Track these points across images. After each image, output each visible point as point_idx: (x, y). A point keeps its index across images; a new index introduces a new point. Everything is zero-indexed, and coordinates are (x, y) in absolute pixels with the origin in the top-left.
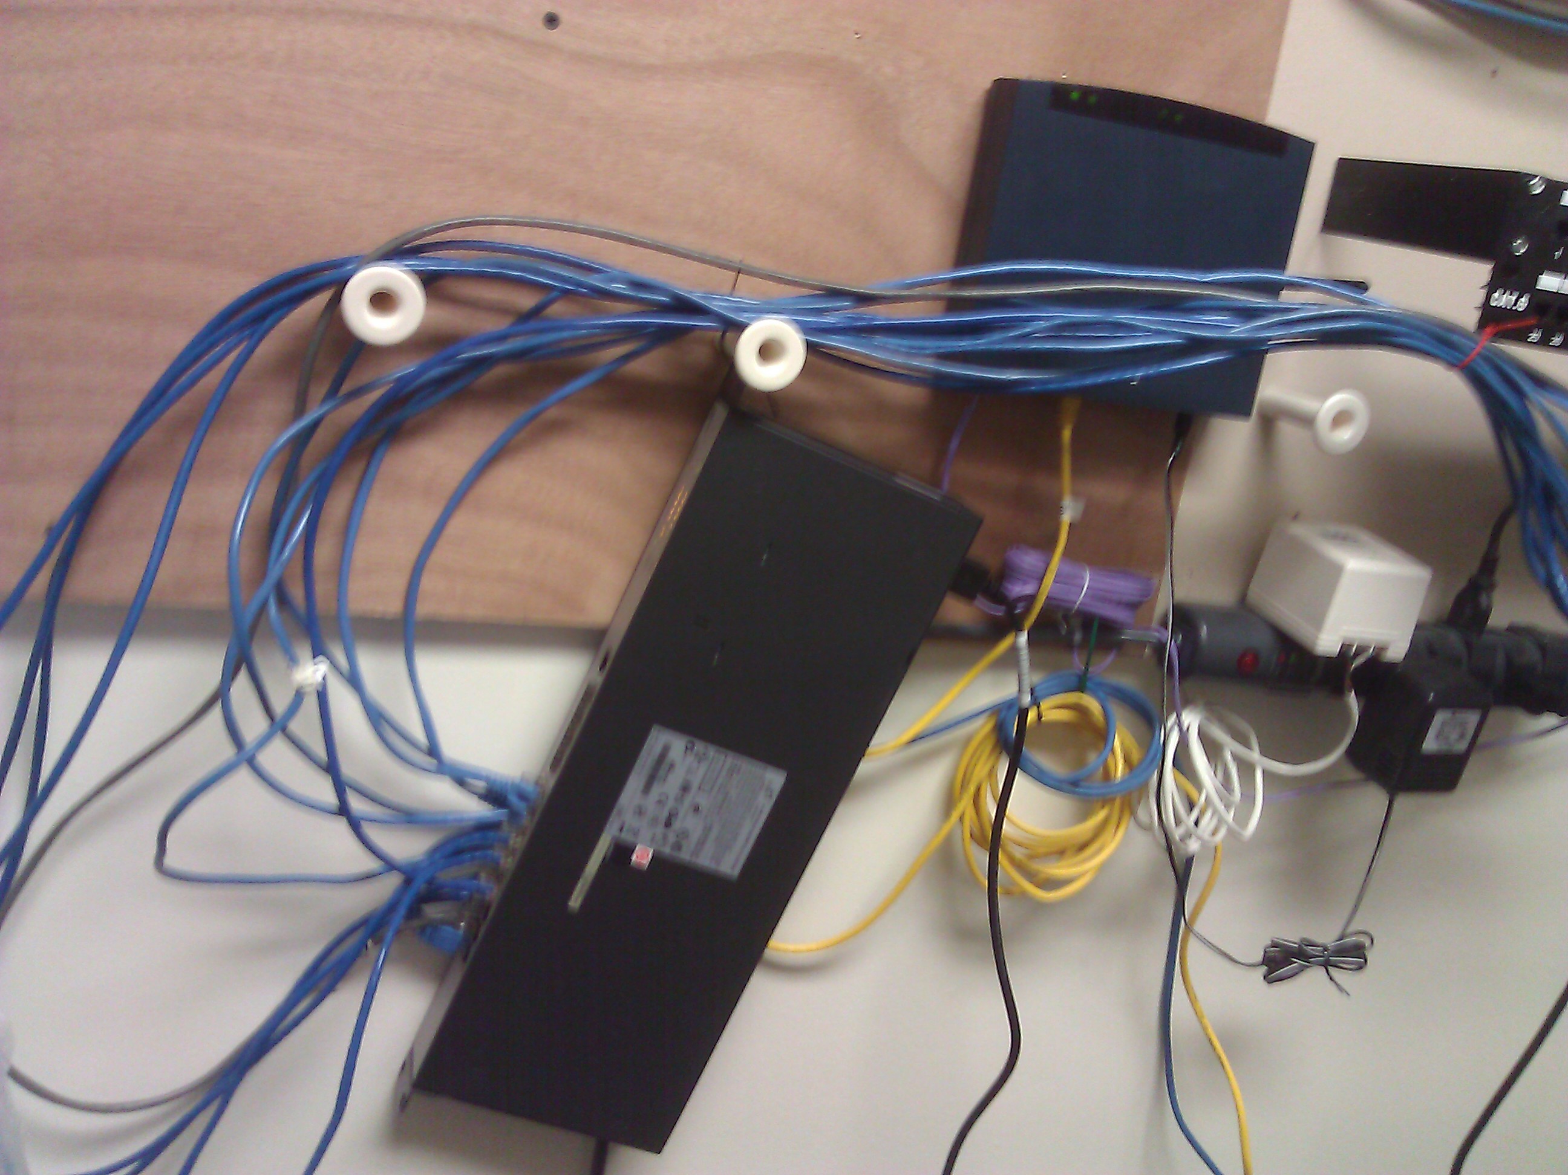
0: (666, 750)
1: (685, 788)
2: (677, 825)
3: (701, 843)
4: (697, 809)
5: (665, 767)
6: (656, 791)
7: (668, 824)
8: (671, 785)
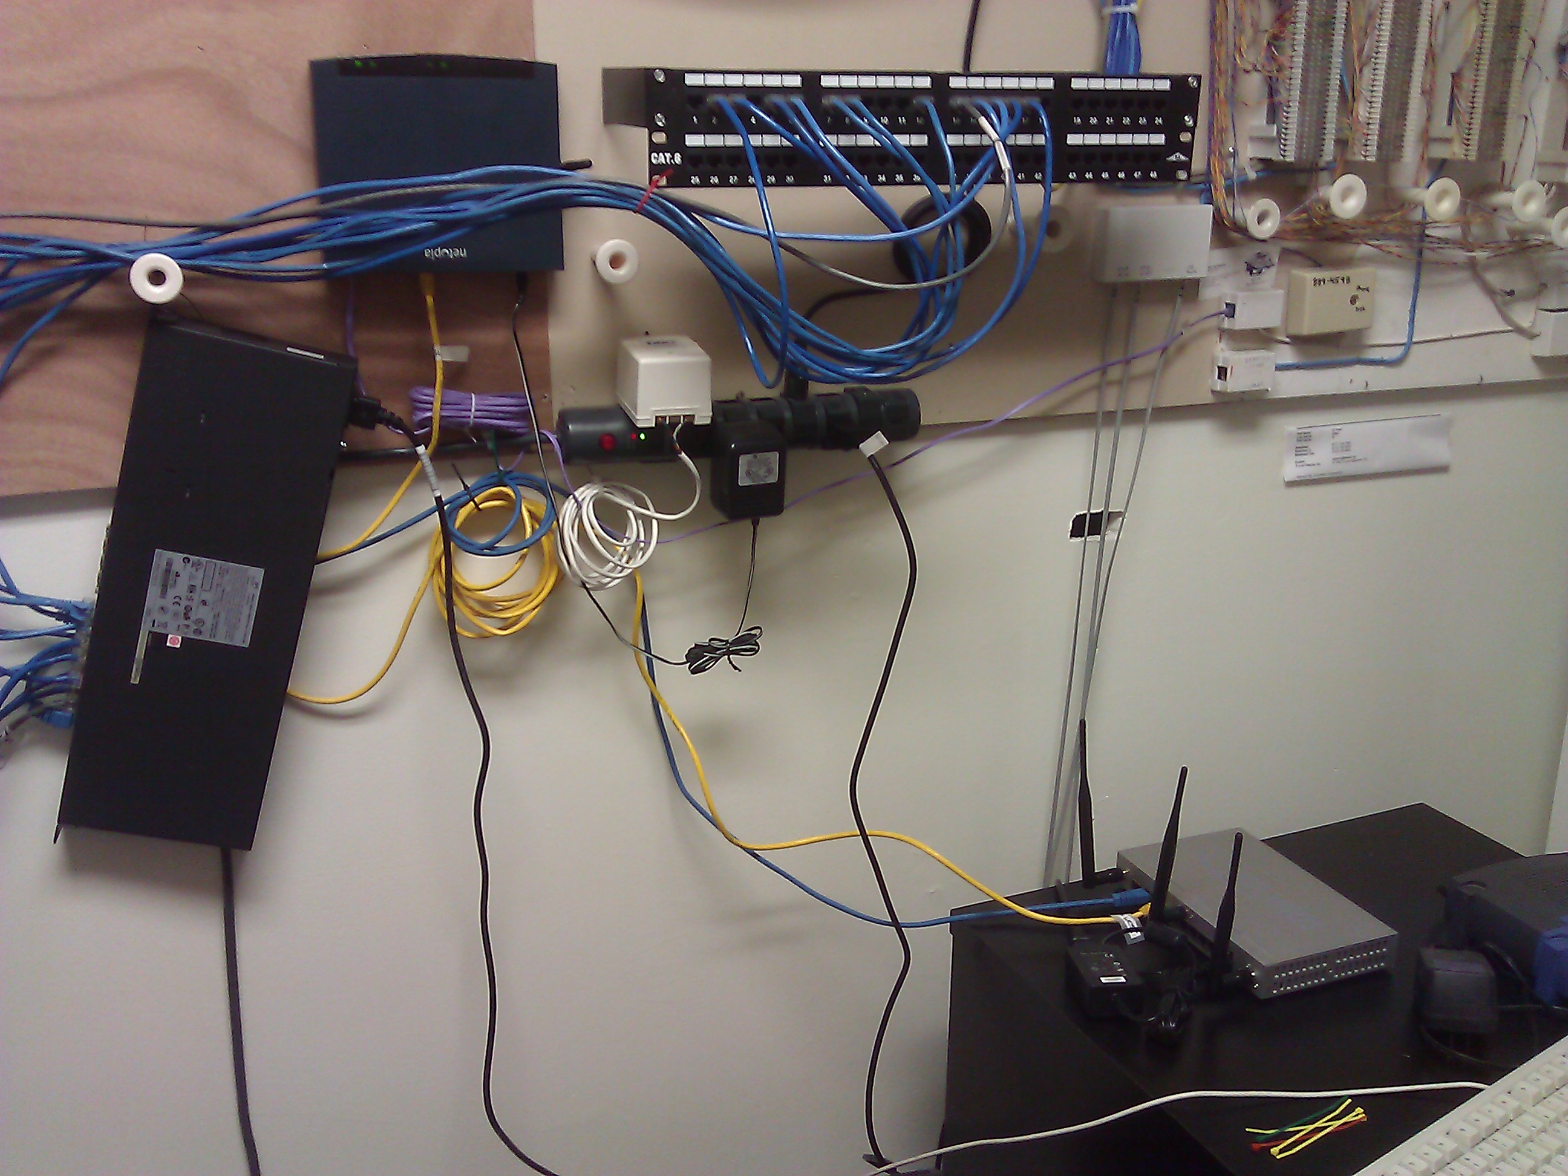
0: (169, 564)
1: (192, 589)
2: (193, 615)
3: (215, 626)
4: (204, 603)
5: (172, 576)
6: (171, 593)
7: (187, 618)
8: (181, 588)
